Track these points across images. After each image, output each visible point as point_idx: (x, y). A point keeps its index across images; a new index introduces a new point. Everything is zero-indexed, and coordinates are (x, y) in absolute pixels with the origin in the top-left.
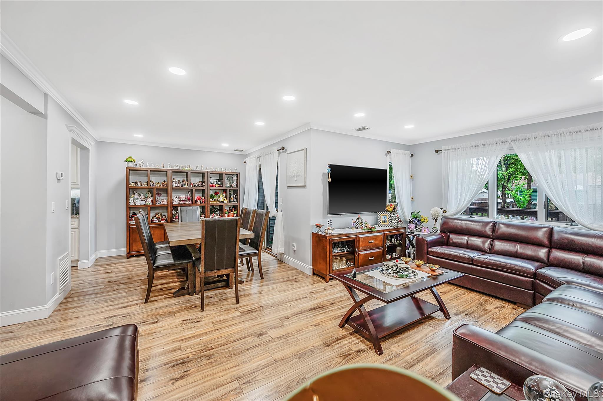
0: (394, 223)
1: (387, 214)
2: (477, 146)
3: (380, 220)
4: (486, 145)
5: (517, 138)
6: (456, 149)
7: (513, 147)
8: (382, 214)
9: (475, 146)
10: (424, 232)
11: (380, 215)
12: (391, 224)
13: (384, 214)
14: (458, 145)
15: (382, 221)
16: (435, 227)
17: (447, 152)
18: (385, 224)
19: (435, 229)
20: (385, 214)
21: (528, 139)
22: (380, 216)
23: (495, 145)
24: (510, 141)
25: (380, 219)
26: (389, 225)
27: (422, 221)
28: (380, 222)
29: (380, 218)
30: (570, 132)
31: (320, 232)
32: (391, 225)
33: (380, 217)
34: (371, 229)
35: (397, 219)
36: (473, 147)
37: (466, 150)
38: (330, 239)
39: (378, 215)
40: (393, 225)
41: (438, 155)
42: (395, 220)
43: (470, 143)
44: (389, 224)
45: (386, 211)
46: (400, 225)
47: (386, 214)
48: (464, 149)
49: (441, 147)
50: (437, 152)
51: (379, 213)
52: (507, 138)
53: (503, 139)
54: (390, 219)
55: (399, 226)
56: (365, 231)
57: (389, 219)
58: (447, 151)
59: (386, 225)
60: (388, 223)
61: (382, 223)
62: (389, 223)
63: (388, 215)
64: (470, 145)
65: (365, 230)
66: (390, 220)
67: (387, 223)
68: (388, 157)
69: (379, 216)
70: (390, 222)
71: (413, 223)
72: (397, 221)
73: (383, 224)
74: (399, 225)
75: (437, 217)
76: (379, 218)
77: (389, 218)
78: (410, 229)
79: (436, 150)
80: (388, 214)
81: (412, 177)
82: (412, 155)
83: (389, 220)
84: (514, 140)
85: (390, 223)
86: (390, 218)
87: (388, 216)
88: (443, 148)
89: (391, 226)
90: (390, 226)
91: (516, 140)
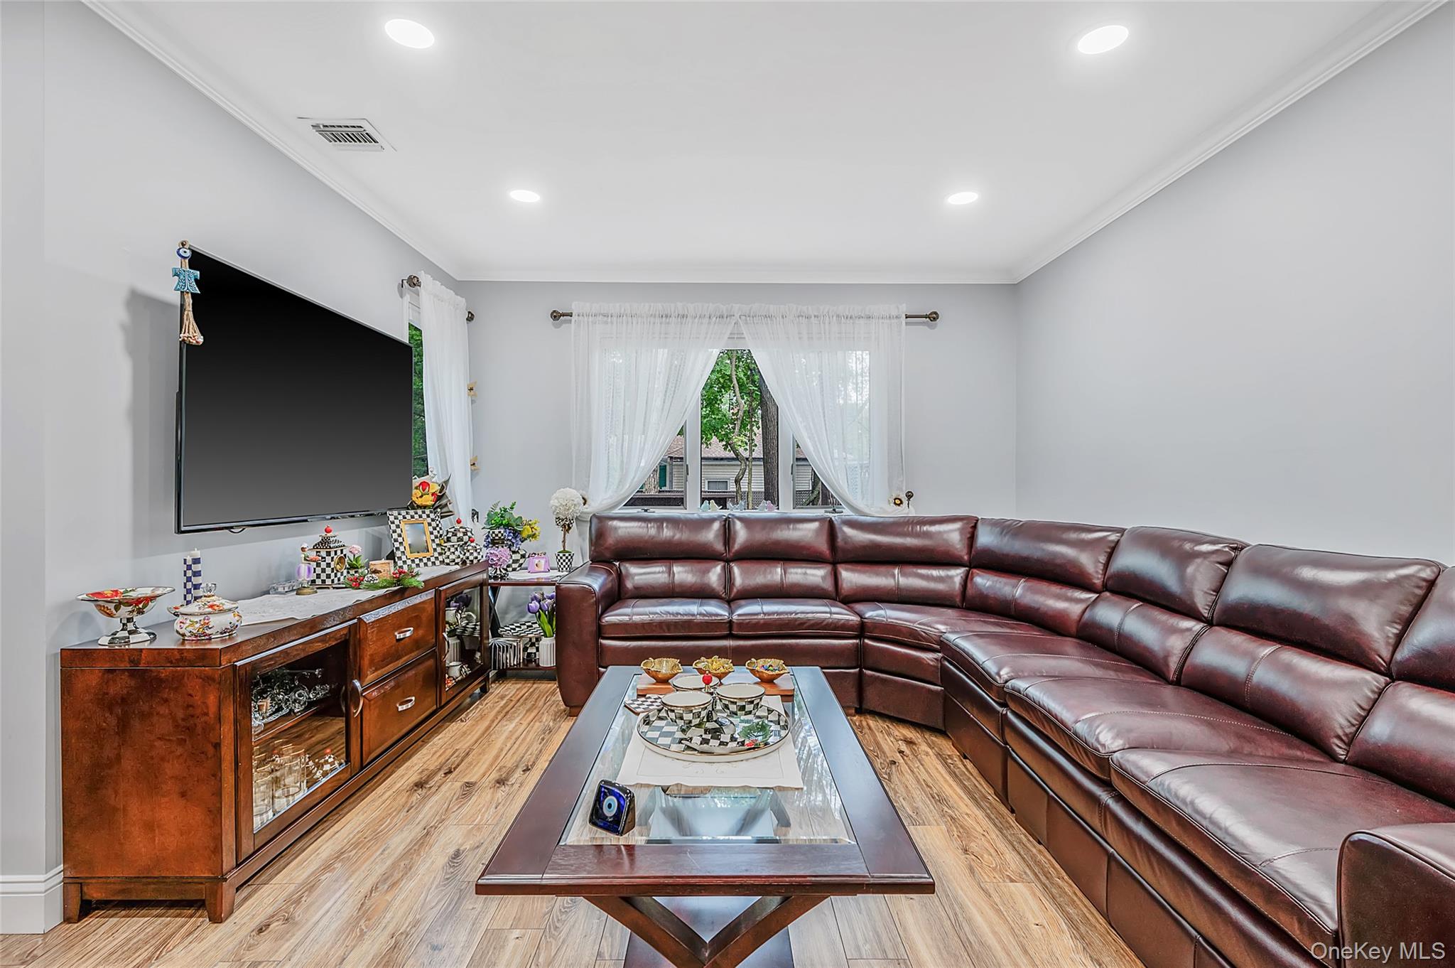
0: (452, 550)
1: (424, 516)
2: (667, 316)
3: (401, 543)
4: (687, 317)
5: (752, 312)
6: (611, 316)
7: (743, 334)
8: (404, 518)
9: (662, 316)
10: (537, 569)
11: (397, 522)
12: (440, 554)
13: (412, 517)
14: (618, 305)
15: (407, 548)
16: (564, 551)
17: (588, 322)
18: (421, 555)
19: (567, 555)
20: (417, 517)
21: (770, 317)
22: (398, 526)
23: (706, 320)
24: (737, 316)
25: (400, 540)
26: (437, 558)
27: (525, 535)
28: (402, 549)
29: (400, 536)
30: (838, 316)
31: (133, 638)
32: (441, 558)
33: (399, 531)
34: (398, 581)
35: (460, 535)
36: (658, 320)
37: (637, 323)
38: (238, 664)
39: (393, 523)
40: (452, 557)
41: (557, 327)
42: (454, 539)
43: (650, 306)
44: (436, 555)
45: (413, 508)
46: (475, 554)
47: (420, 516)
48: (635, 319)
49: (571, 305)
50: (556, 316)
51: (395, 513)
52: (732, 306)
53: (724, 308)
54: (436, 537)
55: (471, 558)
56: (382, 592)
57: (433, 537)
58: (586, 318)
59: (425, 560)
60: (431, 550)
61: (408, 552)
62: (435, 550)
63: (429, 520)
64: (649, 310)
65: (376, 587)
66: (437, 541)
67: (428, 551)
68: (405, 298)
69: (393, 527)
70: (437, 545)
71: (503, 543)
72: (460, 539)
73: (413, 556)
74: (472, 554)
75: (571, 518)
76: (395, 536)
77: (432, 533)
78: (496, 564)
79: (554, 311)
80: (428, 516)
81: (471, 389)
82: (470, 318)
83: (433, 541)
84: (745, 316)
85: (439, 550)
86: (435, 533)
87: (430, 524)
88: (575, 307)
89: (442, 562)
90: (438, 563)
91: (749, 316)
